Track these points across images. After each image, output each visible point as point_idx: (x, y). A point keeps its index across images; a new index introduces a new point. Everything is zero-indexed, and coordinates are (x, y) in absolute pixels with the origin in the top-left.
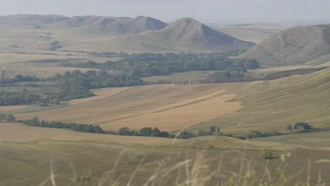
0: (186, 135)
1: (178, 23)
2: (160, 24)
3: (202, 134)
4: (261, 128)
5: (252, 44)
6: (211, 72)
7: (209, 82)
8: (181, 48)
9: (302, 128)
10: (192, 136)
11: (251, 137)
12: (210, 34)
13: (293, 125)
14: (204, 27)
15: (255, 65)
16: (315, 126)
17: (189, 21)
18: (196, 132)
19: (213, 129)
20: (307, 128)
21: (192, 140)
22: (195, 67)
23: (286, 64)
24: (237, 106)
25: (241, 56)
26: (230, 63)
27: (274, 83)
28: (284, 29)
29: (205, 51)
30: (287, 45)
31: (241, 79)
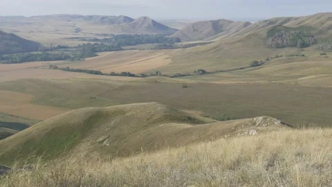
0: (143, 76)
1: (139, 19)
2: (131, 20)
3: (152, 75)
4: (181, 72)
5: (177, 30)
6: (157, 44)
7: (155, 49)
8: (142, 32)
9: (201, 72)
10: (147, 76)
11: (175, 76)
12: (156, 25)
13: (197, 70)
14: (153, 21)
15: (178, 40)
16: (208, 71)
17: (145, 18)
18: (149, 74)
19: (157, 72)
20: (204, 72)
21: (147, 78)
22: (149, 41)
23: (194, 40)
24: (169, 61)
25: (171, 36)
26: (166, 39)
27: (188, 50)
28: (193, 22)
29: (154, 34)
30: (194, 30)
31: (171, 47)
